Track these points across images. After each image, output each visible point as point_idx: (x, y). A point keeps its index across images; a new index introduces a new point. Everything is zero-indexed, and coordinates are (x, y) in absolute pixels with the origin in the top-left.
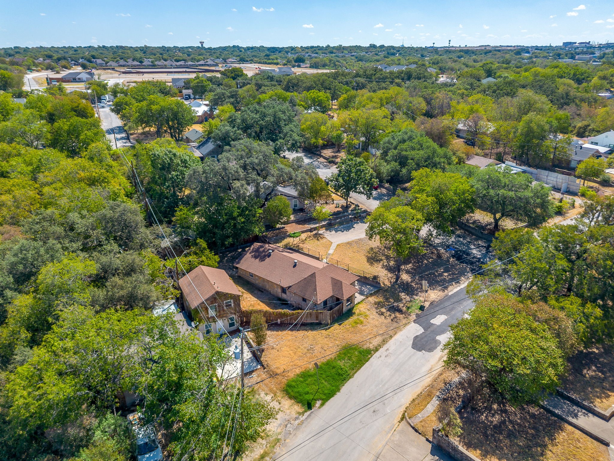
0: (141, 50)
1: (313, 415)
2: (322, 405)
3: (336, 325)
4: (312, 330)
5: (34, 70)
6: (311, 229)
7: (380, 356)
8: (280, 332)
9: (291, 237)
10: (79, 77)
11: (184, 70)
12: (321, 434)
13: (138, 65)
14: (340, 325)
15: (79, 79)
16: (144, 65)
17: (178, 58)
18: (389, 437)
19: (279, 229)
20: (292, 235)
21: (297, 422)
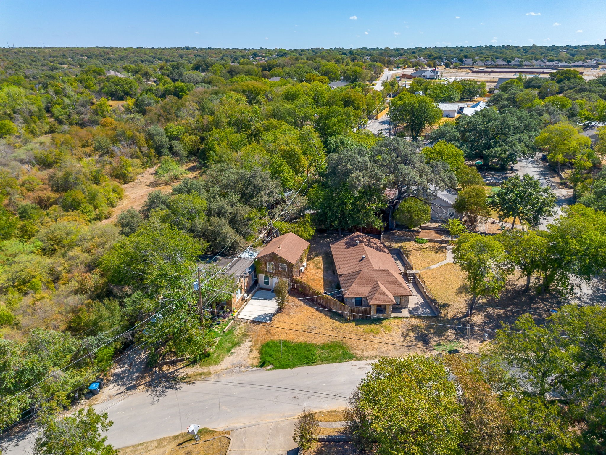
0: (524, 50)
1: (257, 371)
2: (271, 369)
3: (353, 324)
4: (331, 318)
5: (400, 67)
6: (443, 240)
7: (355, 365)
8: (308, 307)
9: (416, 241)
10: (424, 74)
11: (542, 70)
12: (244, 385)
13: (503, 65)
14: (356, 325)
15: (424, 76)
16: (511, 65)
17: (551, 58)
18: (279, 420)
19: (413, 231)
20: (418, 241)
21: (245, 369)
